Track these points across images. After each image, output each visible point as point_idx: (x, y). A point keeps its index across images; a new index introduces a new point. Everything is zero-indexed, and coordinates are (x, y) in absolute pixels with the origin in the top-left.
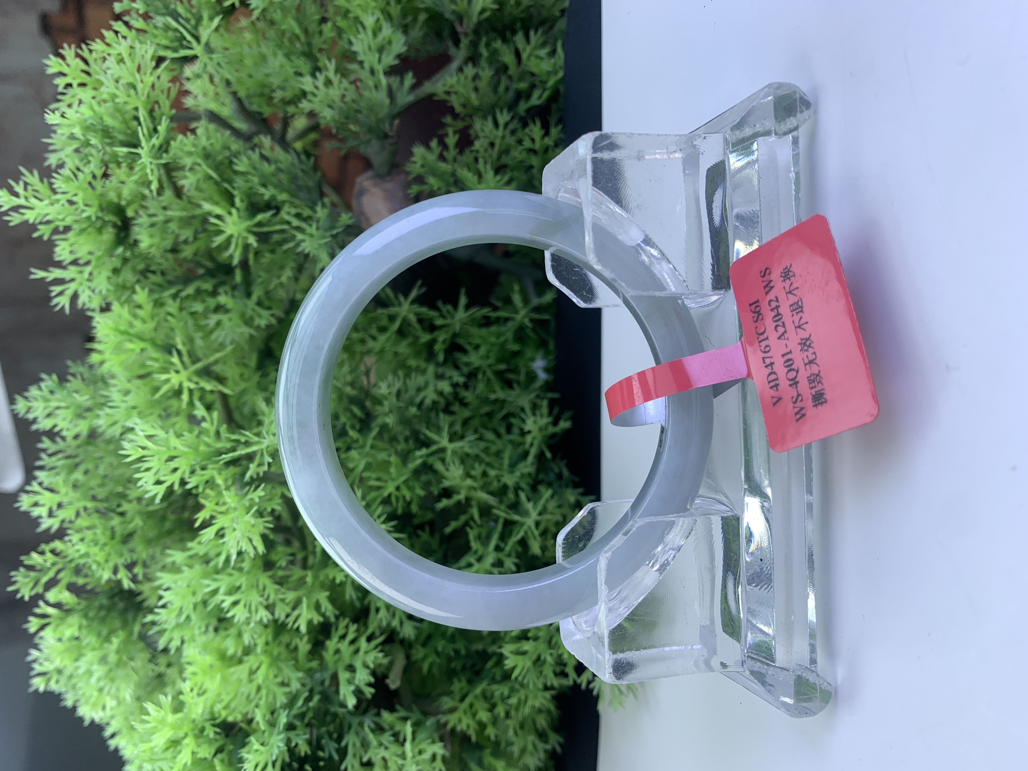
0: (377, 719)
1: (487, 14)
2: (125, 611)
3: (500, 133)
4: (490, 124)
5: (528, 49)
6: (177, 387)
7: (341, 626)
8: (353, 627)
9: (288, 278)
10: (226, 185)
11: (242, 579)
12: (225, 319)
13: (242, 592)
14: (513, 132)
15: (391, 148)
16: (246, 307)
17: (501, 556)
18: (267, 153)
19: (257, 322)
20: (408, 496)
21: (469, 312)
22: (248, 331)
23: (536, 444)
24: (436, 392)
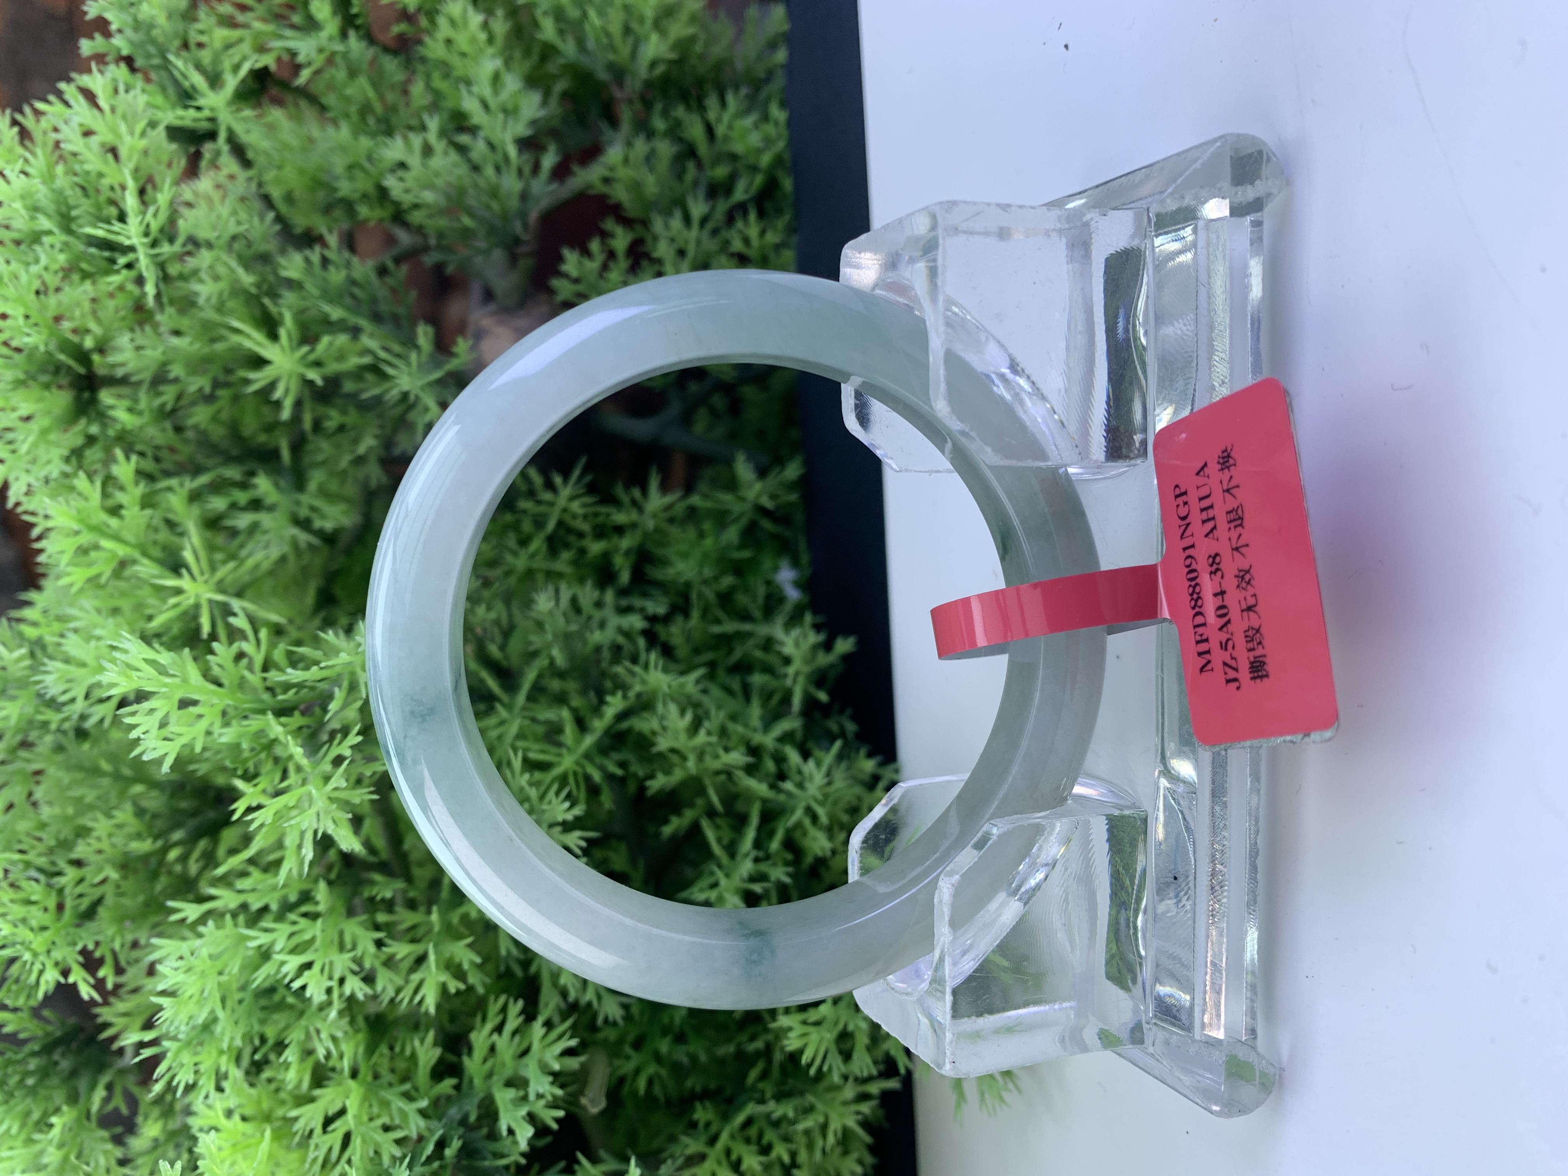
1: (660, 70)
2: (74, 1074)
3: (694, 232)
4: (676, 223)
5: (726, 117)
6: (192, 601)
7: (494, 1008)
8: (516, 1008)
9: (370, 449)
10: (267, 301)
11: (315, 929)
12: (265, 519)
13: (316, 950)
14: (715, 232)
15: (525, 263)
16: (298, 503)
17: (764, 867)
18: (331, 255)
19: (318, 524)
20: (597, 776)
21: (669, 499)
22: (304, 537)
23: (801, 680)
24: (620, 630)
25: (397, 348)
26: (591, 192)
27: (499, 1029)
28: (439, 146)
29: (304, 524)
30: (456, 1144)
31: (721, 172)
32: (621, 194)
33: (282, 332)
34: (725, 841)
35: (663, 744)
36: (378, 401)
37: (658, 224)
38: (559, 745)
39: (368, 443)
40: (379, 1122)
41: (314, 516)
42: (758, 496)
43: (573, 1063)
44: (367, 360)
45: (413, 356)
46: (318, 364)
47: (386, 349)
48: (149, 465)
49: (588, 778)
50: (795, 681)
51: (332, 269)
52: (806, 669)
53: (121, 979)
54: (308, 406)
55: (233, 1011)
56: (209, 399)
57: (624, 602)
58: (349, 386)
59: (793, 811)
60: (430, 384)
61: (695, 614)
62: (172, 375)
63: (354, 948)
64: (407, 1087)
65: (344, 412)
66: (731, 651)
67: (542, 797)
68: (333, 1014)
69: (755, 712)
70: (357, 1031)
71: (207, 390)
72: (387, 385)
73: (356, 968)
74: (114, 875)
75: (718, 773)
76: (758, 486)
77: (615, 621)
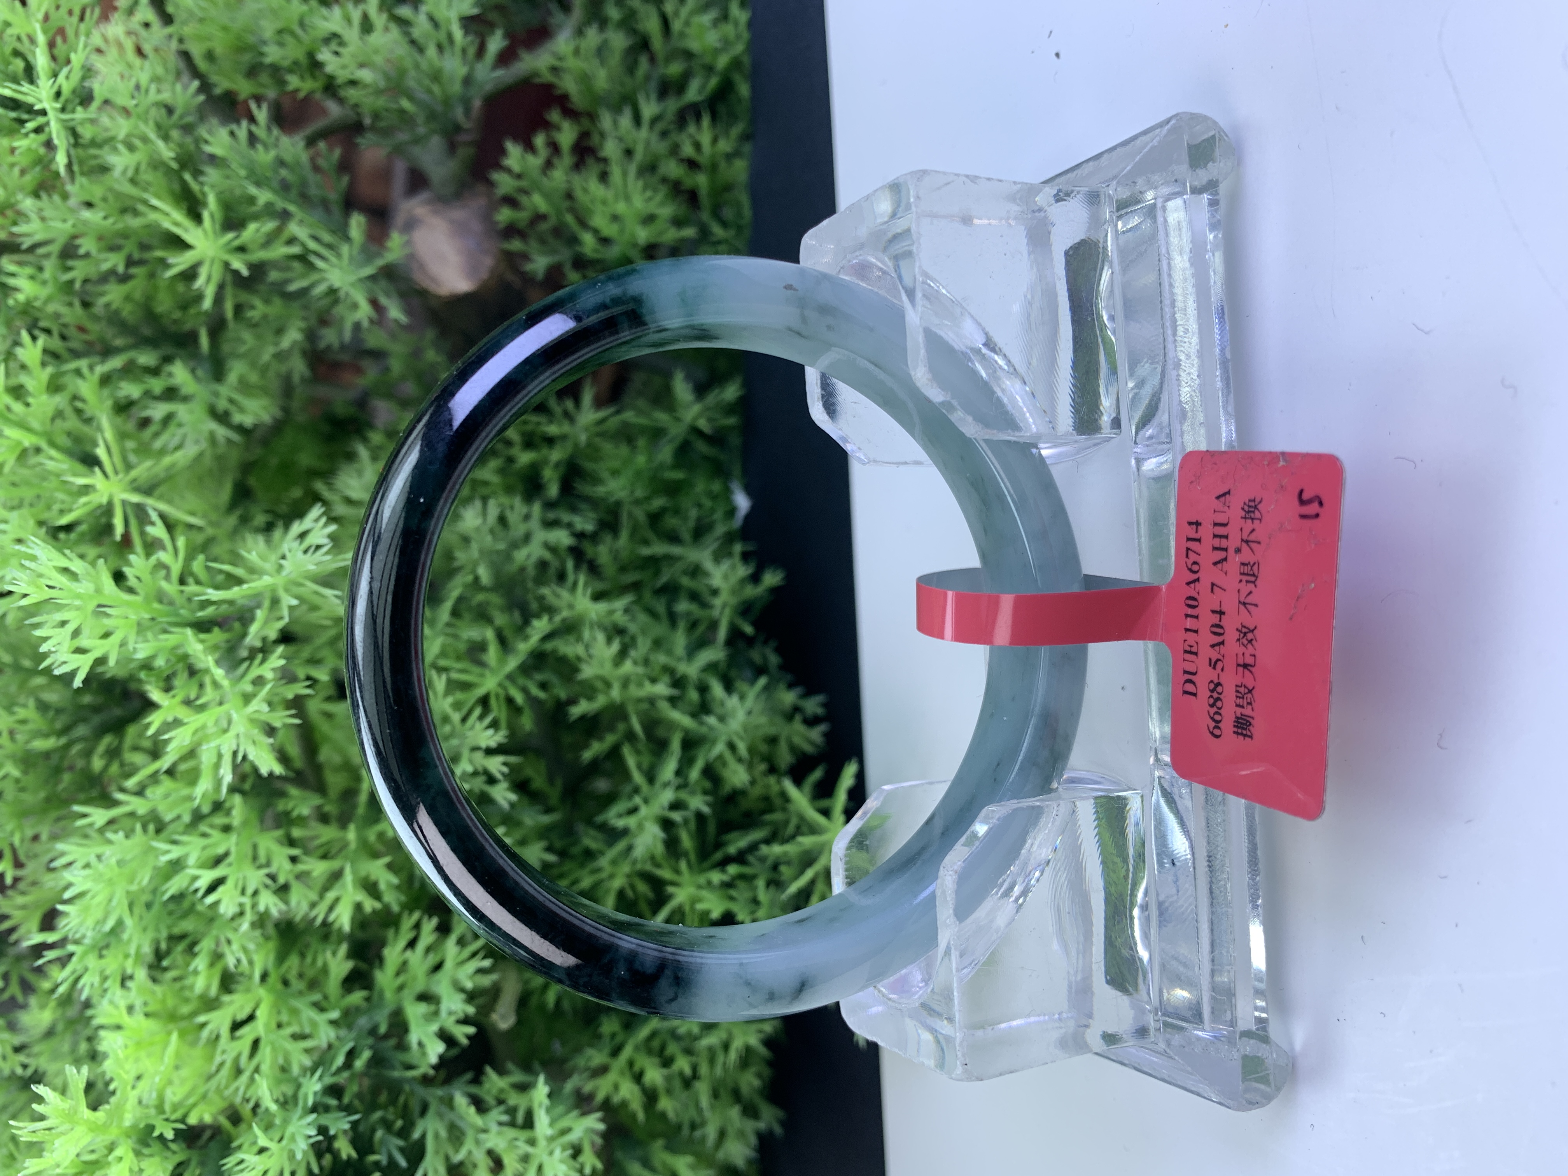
0: (474, 1090)
3: (644, 133)
4: (626, 121)
5: (684, 11)
6: (104, 500)
7: (407, 923)
8: (430, 925)
9: (295, 343)
10: (187, 177)
11: (230, 843)
12: (181, 410)
13: (230, 865)
14: (664, 134)
15: (465, 152)
16: (216, 394)
17: (683, 795)
18: (260, 132)
19: (238, 418)
20: (519, 698)
21: (601, 414)
22: (222, 432)
23: (728, 612)
24: (547, 546)
25: (327, 237)
26: (537, 80)
27: (412, 944)
28: (379, 20)
29: (222, 418)
30: (366, 1054)
31: (675, 69)
32: (569, 85)
33: (206, 215)
34: (645, 766)
35: (587, 672)
36: (304, 292)
37: (606, 121)
38: (482, 664)
39: (293, 336)
40: (288, 1031)
41: (232, 409)
42: (695, 419)
43: (486, 981)
44: (295, 250)
45: (345, 249)
46: (242, 249)
47: (315, 238)
48: (56, 343)
49: (510, 701)
50: (721, 613)
51: (259, 147)
52: (733, 601)
53: (20, 873)
54: (229, 292)
55: (141, 918)
56: (124, 279)
57: (551, 515)
58: (274, 276)
59: (714, 742)
60: (361, 280)
61: (624, 535)
62: (82, 251)
63: (268, 864)
64: (317, 997)
65: (267, 301)
66: (657, 573)
67: (464, 720)
68: (245, 926)
69: (680, 640)
70: (267, 938)
71: (121, 269)
72: (314, 277)
73: (269, 882)
74: (16, 773)
75: (640, 700)
76: (696, 408)
77: (541, 536)
